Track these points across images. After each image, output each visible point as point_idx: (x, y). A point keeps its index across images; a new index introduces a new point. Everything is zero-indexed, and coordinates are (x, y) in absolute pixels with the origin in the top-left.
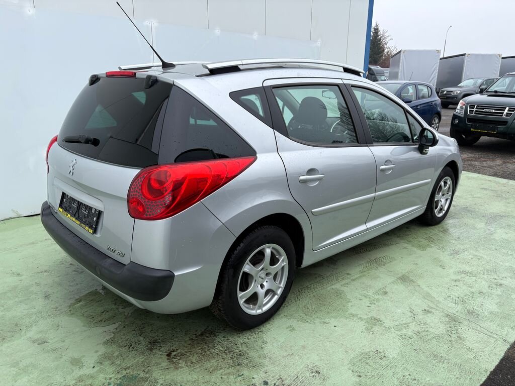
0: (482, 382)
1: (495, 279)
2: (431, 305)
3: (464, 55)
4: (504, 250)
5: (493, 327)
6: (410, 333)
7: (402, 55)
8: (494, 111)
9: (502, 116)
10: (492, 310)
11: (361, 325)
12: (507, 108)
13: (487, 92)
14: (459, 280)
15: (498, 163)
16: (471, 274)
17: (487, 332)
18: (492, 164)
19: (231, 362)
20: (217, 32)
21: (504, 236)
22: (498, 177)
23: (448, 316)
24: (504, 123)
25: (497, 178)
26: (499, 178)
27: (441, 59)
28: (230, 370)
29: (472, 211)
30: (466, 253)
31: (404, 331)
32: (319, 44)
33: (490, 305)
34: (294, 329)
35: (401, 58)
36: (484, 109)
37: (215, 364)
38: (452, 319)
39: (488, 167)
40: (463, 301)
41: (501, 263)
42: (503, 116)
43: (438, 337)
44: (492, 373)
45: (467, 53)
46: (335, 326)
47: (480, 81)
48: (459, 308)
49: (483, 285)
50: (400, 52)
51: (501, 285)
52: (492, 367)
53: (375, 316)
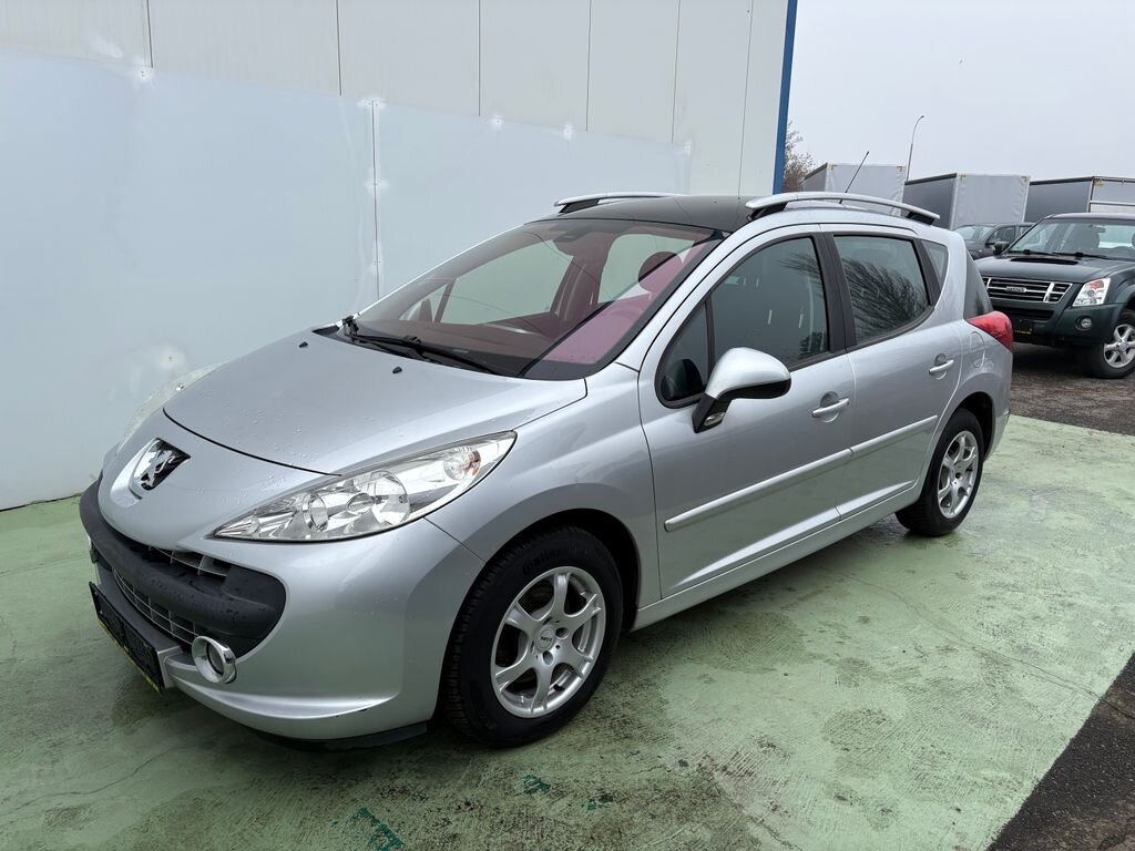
0: (1058, 755)
1: (1060, 596)
2: (951, 638)
3: (954, 176)
4: (1067, 548)
5: (1066, 671)
6: (920, 682)
7: (828, 173)
8: (1025, 290)
9: (1042, 300)
10: (1062, 646)
11: (832, 673)
12: (1052, 285)
13: (1010, 252)
14: (995, 598)
15: (1036, 393)
16: (1015, 587)
17: (1058, 680)
18: (1027, 395)
19: (611, 733)
20: (497, 122)
21: (1066, 523)
22: (1040, 419)
23: (983, 655)
24: (1046, 314)
25: (1039, 421)
26: (1042, 422)
27: (907, 183)
28: (613, 746)
29: (999, 481)
30: (999, 552)
31: (911, 680)
32: (688, 149)
33: (1056, 637)
34: (711, 680)
35: (827, 180)
36: (1005, 286)
37: (584, 737)
38: (992, 660)
39: (1020, 401)
40: (1006, 631)
41: (1067, 569)
42: (1044, 301)
43: (972, 688)
44: (1073, 741)
45: (959, 173)
46: (786, 675)
47: (986, 231)
48: (1002, 642)
49: (1040, 606)
50: (824, 167)
51: (1070, 605)
52: (1072, 732)
53: (854, 657)
